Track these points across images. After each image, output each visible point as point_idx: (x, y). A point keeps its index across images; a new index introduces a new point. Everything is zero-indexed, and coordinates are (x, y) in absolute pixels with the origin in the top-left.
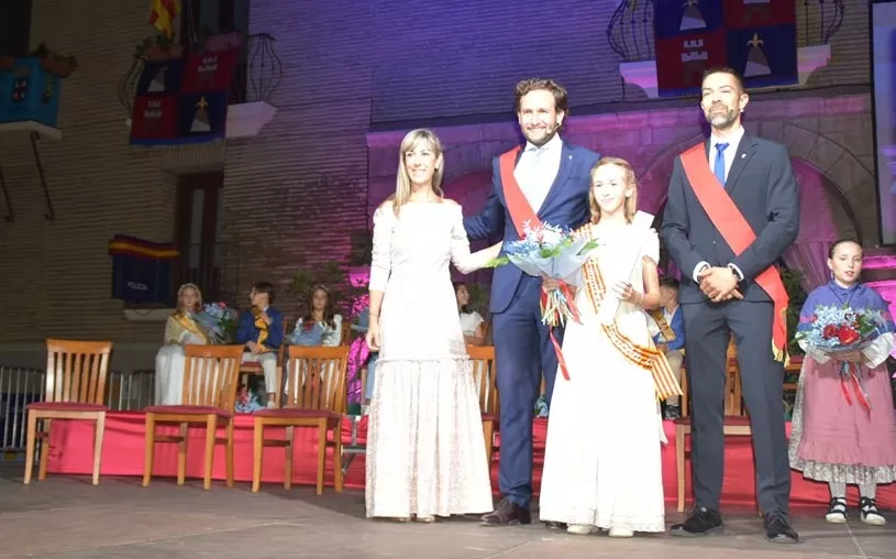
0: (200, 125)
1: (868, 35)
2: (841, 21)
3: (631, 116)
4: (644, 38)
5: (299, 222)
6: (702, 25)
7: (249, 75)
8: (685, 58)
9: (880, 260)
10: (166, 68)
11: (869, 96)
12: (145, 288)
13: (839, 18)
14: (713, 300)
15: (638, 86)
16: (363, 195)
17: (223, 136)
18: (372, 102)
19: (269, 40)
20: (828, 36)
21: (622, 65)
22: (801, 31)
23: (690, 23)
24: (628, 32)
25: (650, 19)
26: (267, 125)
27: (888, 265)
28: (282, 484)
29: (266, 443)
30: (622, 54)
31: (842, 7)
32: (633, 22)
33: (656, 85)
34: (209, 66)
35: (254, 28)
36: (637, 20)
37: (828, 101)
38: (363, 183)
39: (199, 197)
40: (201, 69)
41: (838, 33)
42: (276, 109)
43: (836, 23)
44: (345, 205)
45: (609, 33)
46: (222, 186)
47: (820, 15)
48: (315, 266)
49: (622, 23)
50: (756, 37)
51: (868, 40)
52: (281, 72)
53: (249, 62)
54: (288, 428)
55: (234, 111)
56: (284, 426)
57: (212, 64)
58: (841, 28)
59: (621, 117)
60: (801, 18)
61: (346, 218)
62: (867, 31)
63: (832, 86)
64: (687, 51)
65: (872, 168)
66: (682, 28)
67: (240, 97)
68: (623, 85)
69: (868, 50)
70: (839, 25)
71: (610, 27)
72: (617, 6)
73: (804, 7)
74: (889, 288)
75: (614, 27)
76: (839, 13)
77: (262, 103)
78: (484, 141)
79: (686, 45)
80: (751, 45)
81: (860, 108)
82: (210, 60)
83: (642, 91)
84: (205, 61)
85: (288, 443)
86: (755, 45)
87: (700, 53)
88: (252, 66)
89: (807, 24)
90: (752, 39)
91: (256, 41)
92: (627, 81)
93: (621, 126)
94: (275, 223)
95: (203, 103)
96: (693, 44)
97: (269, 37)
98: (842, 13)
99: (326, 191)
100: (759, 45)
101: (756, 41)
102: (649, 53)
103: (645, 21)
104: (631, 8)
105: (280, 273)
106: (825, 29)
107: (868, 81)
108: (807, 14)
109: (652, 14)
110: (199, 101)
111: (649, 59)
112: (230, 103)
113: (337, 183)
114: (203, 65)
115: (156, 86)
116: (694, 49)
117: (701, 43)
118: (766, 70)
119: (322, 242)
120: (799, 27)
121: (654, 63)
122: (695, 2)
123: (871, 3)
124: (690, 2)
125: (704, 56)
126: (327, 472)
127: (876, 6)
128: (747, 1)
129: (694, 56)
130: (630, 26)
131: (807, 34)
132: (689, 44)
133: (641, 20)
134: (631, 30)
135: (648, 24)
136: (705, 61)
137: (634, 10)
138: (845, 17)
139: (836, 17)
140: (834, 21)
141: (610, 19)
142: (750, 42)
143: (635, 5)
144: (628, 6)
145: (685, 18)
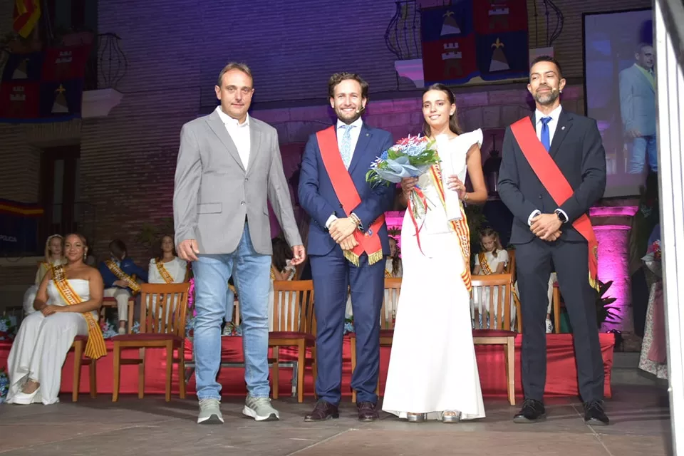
0: (59, 108)
1: (581, 40)
2: (561, 29)
3: (403, 102)
4: (413, 41)
5: (144, 186)
6: (457, 31)
7: (99, 67)
8: (444, 57)
10: (27, 59)
11: (582, 86)
12: (15, 240)
13: (559, 27)
14: (542, 238)
15: (408, 79)
17: (80, 116)
18: (201, 90)
19: (115, 39)
20: (552, 40)
21: (396, 63)
22: (532, 37)
23: (448, 29)
24: (400, 37)
25: (418, 26)
26: (116, 107)
27: (596, 214)
28: (136, 395)
29: (123, 362)
30: (396, 53)
31: (562, 18)
32: (405, 29)
33: (422, 77)
34: (64, 59)
35: (102, 29)
36: (408, 27)
39: (59, 166)
40: (58, 61)
41: (558, 38)
42: (122, 95)
43: (558, 31)
45: (386, 37)
46: (79, 157)
47: (546, 24)
48: (157, 220)
49: (396, 30)
50: (498, 41)
51: (581, 44)
52: (126, 65)
53: (99, 56)
54: (140, 349)
55: (88, 96)
56: (137, 348)
57: (67, 57)
58: (561, 34)
59: (396, 103)
60: (531, 26)
62: (581, 36)
64: (447, 52)
66: (442, 34)
67: (94, 85)
68: (397, 77)
69: (581, 52)
70: (560, 32)
71: (388, 32)
72: (392, 16)
73: (534, 18)
75: (391, 33)
76: (560, 23)
77: (110, 90)
78: (290, 121)
79: (445, 47)
80: (495, 47)
81: (575, 95)
82: (66, 54)
83: (412, 82)
84: (61, 54)
85: (141, 361)
86: (497, 47)
87: (456, 53)
88: (101, 59)
89: (537, 31)
90: (495, 42)
91: (104, 39)
92: (401, 74)
93: (396, 109)
94: (124, 187)
95: (61, 89)
96: (451, 46)
97: (115, 35)
98: (562, 23)
99: (166, 161)
100: (500, 46)
101: (498, 44)
102: (418, 53)
103: (414, 27)
104: (403, 17)
105: (129, 226)
106: (549, 39)
107: (582, 75)
108: (536, 23)
109: (420, 22)
110: (58, 87)
111: (418, 57)
112: (85, 90)
114: (61, 58)
115: (19, 74)
116: (451, 50)
117: (457, 44)
118: (505, 66)
119: (162, 201)
120: (530, 34)
121: (421, 60)
122: (453, 13)
123: (584, 15)
124: (448, 14)
125: (459, 55)
126: (173, 384)
127: (587, 17)
128: (491, 13)
129: (452, 55)
130: (403, 31)
131: (536, 38)
132: (448, 46)
133: (411, 27)
134: (403, 35)
135: (416, 30)
136: (460, 59)
137: (405, 19)
138: (564, 26)
139: (557, 26)
140: (556, 29)
141: (387, 26)
142: (493, 45)
143: (406, 15)
144: (401, 17)
145: (444, 26)
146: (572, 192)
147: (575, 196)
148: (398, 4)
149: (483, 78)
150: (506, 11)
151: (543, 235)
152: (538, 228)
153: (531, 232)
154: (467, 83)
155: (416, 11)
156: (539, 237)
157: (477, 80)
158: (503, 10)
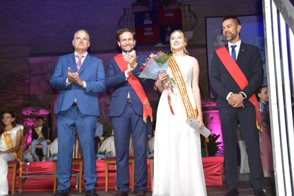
2: (196, 23)
4: (131, 26)
6: (151, 22)
8: (145, 34)
9: (210, 104)
11: (205, 49)
13: (196, 22)
14: (234, 106)
16: (27, 81)
18: (31, 46)
20: (192, 28)
22: (184, 26)
23: (147, 22)
24: (125, 24)
25: (133, 20)
27: (212, 105)
31: (197, 19)
32: (127, 21)
36: (129, 20)
37: (192, 50)
38: (27, 76)
41: (195, 27)
43: (195, 24)
44: (21, 84)
45: (119, 24)
47: (190, 21)
49: (123, 21)
50: (169, 27)
51: (205, 30)
60: (184, 22)
61: (21, 90)
62: (205, 27)
63: (194, 45)
64: (146, 32)
65: (206, 73)
66: (145, 23)
69: (205, 34)
70: (196, 25)
71: (119, 22)
72: (122, 15)
73: (185, 18)
74: (212, 113)
75: (121, 22)
76: (196, 21)
79: (146, 29)
80: (168, 30)
81: (203, 53)
87: (150, 32)
89: (186, 24)
90: (168, 28)
96: (148, 29)
98: (197, 21)
99: (12, 79)
100: (170, 30)
103: (132, 20)
104: (127, 15)
106: (192, 26)
107: (205, 44)
108: (186, 21)
109: (134, 18)
113: (17, 76)
116: (148, 31)
117: (151, 29)
122: (149, 14)
123: (206, 18)
124: (147, 15)
125: (152, 33)
126: (16, 186)
127: (207, 19)
128: (166, 15)
129: (148, 33)
130: (127, 22)
131: (186, 27)
132: (147, 29)
133: (130, 20)
134: (127, 24)
135: (132, 22)
136: (152, 35)
137: (128, 16)
138: (198, 22)
139: (195, 22)
140: (194, 23)
141: (119, 19)
142: (167, 29)
143: (128, 15)
144: (126, 15)
145: (145, 20)
146: (248, 83)
147: (249, 85)
148: (124, 9)
149: (163, 44)
150: (173, 15)
151: (234, 104)
152: (232, 101)
153: (228, 103)
154: (156, 46)
155: (132, 13)
156: (232, 106)
157: (160, 45)
158: (171, 14)
